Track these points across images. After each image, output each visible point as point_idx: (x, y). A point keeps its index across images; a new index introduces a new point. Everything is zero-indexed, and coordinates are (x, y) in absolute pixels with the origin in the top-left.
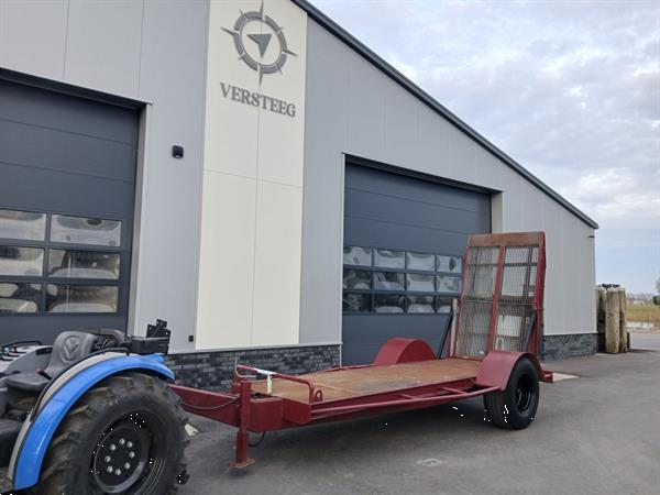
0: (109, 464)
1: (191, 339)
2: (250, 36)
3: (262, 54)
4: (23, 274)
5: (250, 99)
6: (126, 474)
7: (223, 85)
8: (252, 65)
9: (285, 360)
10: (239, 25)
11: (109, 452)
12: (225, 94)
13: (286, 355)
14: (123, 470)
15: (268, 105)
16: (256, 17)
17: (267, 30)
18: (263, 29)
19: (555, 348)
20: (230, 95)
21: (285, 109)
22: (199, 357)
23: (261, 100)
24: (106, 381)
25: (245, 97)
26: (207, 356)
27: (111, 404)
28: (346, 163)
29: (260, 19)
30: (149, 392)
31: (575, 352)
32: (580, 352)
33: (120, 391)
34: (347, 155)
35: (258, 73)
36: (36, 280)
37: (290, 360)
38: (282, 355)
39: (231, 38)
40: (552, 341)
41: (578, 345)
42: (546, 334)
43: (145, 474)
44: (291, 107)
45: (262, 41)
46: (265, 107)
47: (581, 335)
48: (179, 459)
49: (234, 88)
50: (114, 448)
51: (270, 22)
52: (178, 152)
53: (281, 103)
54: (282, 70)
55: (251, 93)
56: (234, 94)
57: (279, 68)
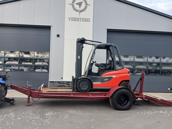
1: (62, 78)
3: (80, 7)
5: (77, 20)
7: (69, 18)
8: (77, 11)
12: (70, 20)
15: (82, 20)
18: (80, 1)
20: (71, 20)
21: (87, 20)
22: (64, 82)
23: (80, 19)
25: (75, 19)
34: (107, 29)
44: (89, 19)
45: (80, 4)
46: (81, 21)
49: (72, 18)
52: (58, 36)
53: (85, 19)
54: (86, 10)
55: (77, 18)
56: (72, 19)
57: (85, 10)
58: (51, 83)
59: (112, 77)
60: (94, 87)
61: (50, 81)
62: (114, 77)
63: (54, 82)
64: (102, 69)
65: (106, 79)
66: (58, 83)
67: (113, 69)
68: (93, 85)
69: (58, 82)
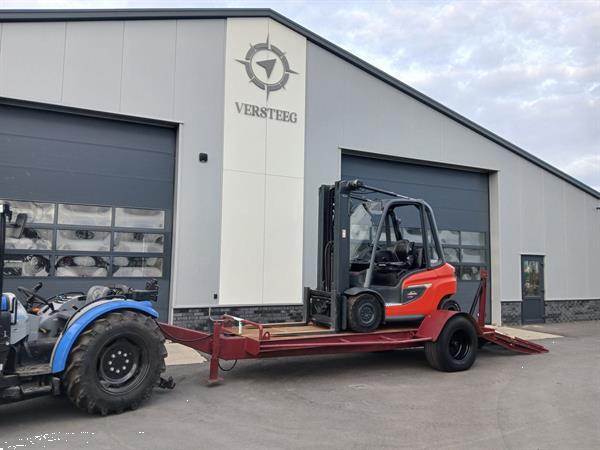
0: (111, 366)
1: (216, 297)
2: (258, 63)
3: (269, 76)
4: (96, 250)
5: (260, 113)
6: (124, 373)
7: (237, 104)
8: (260, 85)
9: (291, 315)
10: (250, 55)
11: (111, 359)
12: (239, 111)
13: (292, 311)
14: (121, 370)
15: (274, 115)
16: (263, 47)
17: (272, 56)
18: (269, 56)
19: (558, 312)
20: (243, 111)
21: (287, 117)
22: (222, 310)
23: (268, 113)
24: (105, 315)
25: (255, 111)
26: (227, 310)
27: (107, 329)
28: (343, 155)
29: (267, 48)
30: (134, 322)
31: (580, 317)
32: (587, 316)
33: (114, 321)
34: (343, 150)
35: (265, 92)
36: (106, 254)
37: (295, 315)
38: (288, 311)
39: (243, 66)
40: (554, 305)
41: (584, 309)
42: (547, 299)
43: (136, 374)
44: (293, 116)
45: (268, 66)
46: (271, 118)
47: (588, 301)
48: (159, 365)
49: (246, 105)
50: (114, 356)
51: (275, 50)
52: (203, 158)
53: (284, 113)
54: (286, 86)
55: (260, 107)
56: (246, 110)
57: (283, 86)
58: (180, 315)
59: (424, 288)
60: (387, 317)
61: (175, 309)
62: (428, 286)
63: (188, 309)
64: (395, 266)
65: (411, 293)
66: (202, 314)
67: (423, 266)
68: (386, 312)
69: (204, 310)
